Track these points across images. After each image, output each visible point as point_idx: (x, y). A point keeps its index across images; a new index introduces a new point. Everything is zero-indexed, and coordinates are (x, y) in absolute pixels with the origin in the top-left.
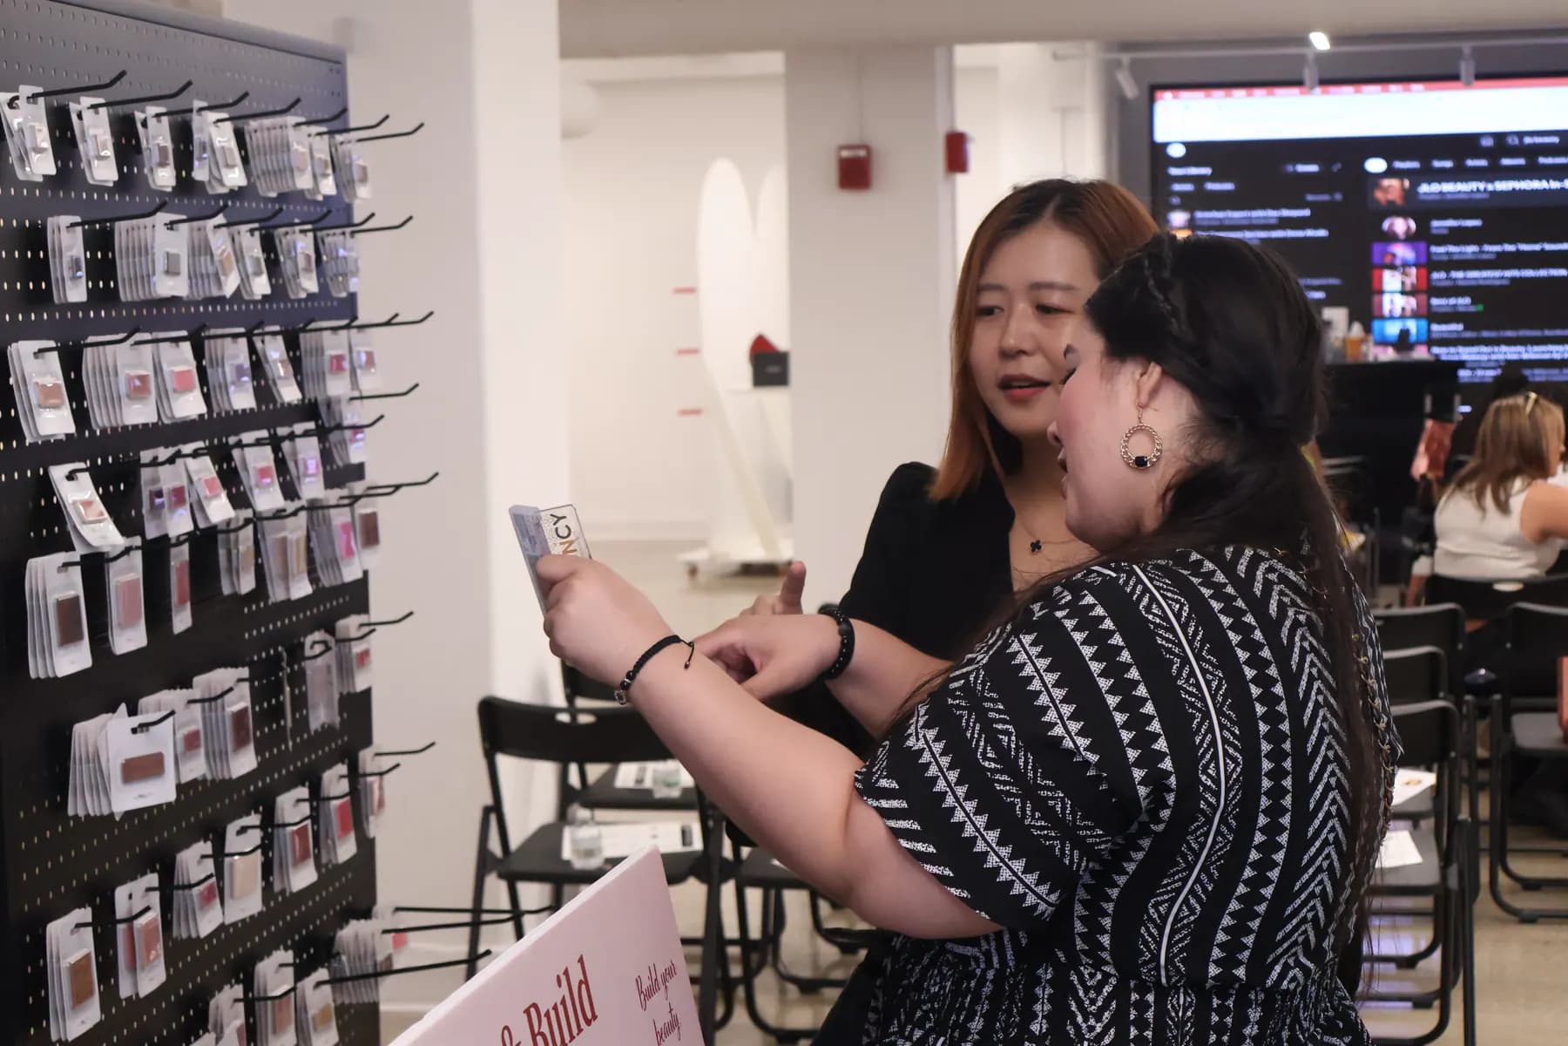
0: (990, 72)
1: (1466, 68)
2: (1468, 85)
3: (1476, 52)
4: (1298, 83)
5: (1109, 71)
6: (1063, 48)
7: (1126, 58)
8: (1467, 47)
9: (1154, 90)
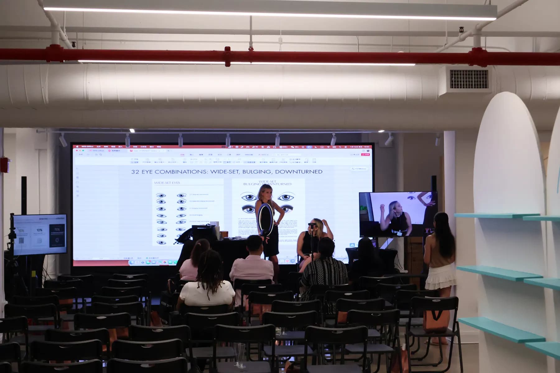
0: (14, 135)
1: (181, 141)
2: (181, 147)
3: (183, 135)
4: (123, 144)
5: (57, 137)
6: (40, 129)
7: (63, 133)
8: (181, 134)
9: (72, 145)
